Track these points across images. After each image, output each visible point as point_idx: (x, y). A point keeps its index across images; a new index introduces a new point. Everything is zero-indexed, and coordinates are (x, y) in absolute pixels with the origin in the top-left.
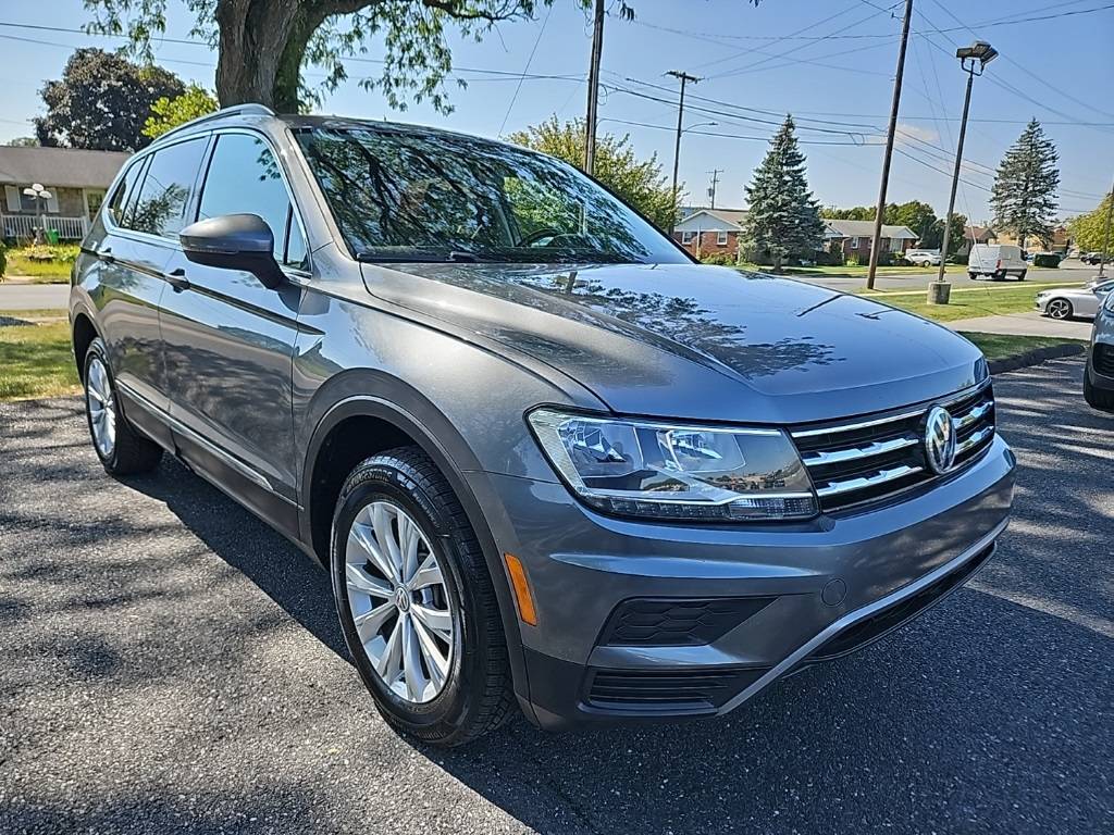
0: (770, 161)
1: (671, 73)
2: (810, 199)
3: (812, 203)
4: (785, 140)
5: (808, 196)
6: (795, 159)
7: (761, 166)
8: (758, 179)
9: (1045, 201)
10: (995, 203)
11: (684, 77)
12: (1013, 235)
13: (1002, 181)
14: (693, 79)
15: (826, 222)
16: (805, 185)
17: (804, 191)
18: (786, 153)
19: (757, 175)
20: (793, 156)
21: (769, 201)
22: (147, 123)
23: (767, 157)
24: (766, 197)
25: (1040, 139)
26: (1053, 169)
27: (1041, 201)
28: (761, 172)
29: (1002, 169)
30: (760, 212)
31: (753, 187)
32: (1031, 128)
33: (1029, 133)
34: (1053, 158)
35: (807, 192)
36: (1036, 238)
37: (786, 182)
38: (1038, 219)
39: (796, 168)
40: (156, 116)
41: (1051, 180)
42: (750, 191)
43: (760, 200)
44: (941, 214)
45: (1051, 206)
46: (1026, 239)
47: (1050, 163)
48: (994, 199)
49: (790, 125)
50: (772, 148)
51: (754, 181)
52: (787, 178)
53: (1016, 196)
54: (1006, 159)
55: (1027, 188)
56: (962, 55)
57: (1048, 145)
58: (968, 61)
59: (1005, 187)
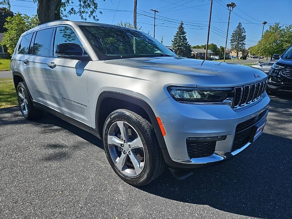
0: (177, 34)
1: (152, 10)
2: (188, 43)
4: (181, 28)
6: (184, 33)
7: (175, 35)
8: (175, 38)
9: (243, 43)
11: (155, 11)
12: (235, 51)
14: (158, 12)
15: (192, 49)
16: (187, 40)
17: (186, 41)
18: (181, 31)
19: (174, 37)
20: (183, 32)
21: (178, 44)
22: (5, 24)
23: (177, 32)
24: (177, 43)
25: (241, 27)
26: (245, 35)
27: (242, 43)
28: (175, 36)
29: (233, 35)
30: (176, 47)
31: (174, 41)
32: (239, 24)
33: (239, 26)
36: (241, 52)
37: (182, 39)
38: (241, 47)
39: (184, 35)
40: (7, 22)
41: (244, 38)
42: (173, 41)
43: (175, 44)
44: (219, 47)
45: (245, 44)
46: (239, 53)
47: (244, 33)
48: (231, 43)
49: (182, 24)
50: (178, 30)
51: (174, 39)
52: (182, 38)
53: (236, 42)
54: (233, 32)
55: (238, 40)
57: (243, 29)
58: (229, 7)
59: (233, 39)
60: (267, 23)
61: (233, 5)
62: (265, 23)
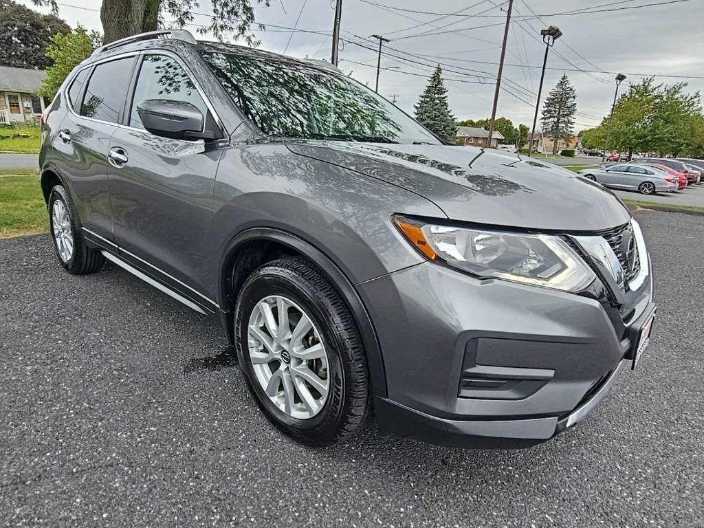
2: (450, 114)
3: (451, 116)
5: (449, 112)
7: (423, 94)
11: (382, 39)
12: (552, 138)
13: (547, 109)
14: (386, 40)
18: (437, 86)
20: (441, 89)
23: (427, 89)
24: (425, 112)
25: (567, 86)
26: (573, 102)
27: (566, 120)
32: (563, 79)
34: (574, 97)
35: (449, 110)
36: (563, 140)
38: (565, 130)
39: (442, 96)
42: (417, 108)
43: (422, 113)
44: (516, 126)
45: (572, 123)
46: (558, 141)
47: (572, 99)
48: (543, 118)
49: (439, 70)
52: (438, 101)
53: (554, 117)
55: (559, 113)
59: (549, 112)
60: (625, 77)
61: (554, 33)
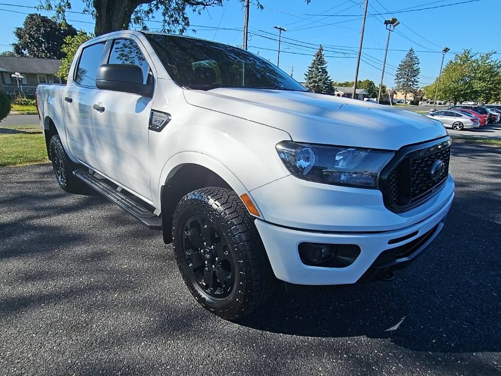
0: (314, 63)
1: (275, 27)
2: (329, 79)
4: (319, 55)
5: (328, 77)
6: (323, 63)
8: (310, 71)
9: (415, 80)
10: (396, 81)
11: (281, 29)
13: (399, 72)
14: (284, 30)
16: (327, 73)
17: (327, 75)
18: (320, 60)
19: (309, 69)
21: (314, 79)
24: (312, 78)
25: (414, 56)
27: (413, 80)
28: (310, 67)
29: (399, 67)
30: (310, 83)
31: (307, 74)
32: (410, 51)
33: (409, 53)
34: (418, 63)
36: (411, 94)
38: (412, 87)
41: (417, 72)
45: (417, 82)
46: (407, 94)
47: (417, 65)
48: (397, 79)
53: (404, 78)
55: (408, 74)
56: (386, 23)
57: (416, 58)
58: (389, 25)
59: (401, 74)
61: (394, 22)
62: (446, 50)
